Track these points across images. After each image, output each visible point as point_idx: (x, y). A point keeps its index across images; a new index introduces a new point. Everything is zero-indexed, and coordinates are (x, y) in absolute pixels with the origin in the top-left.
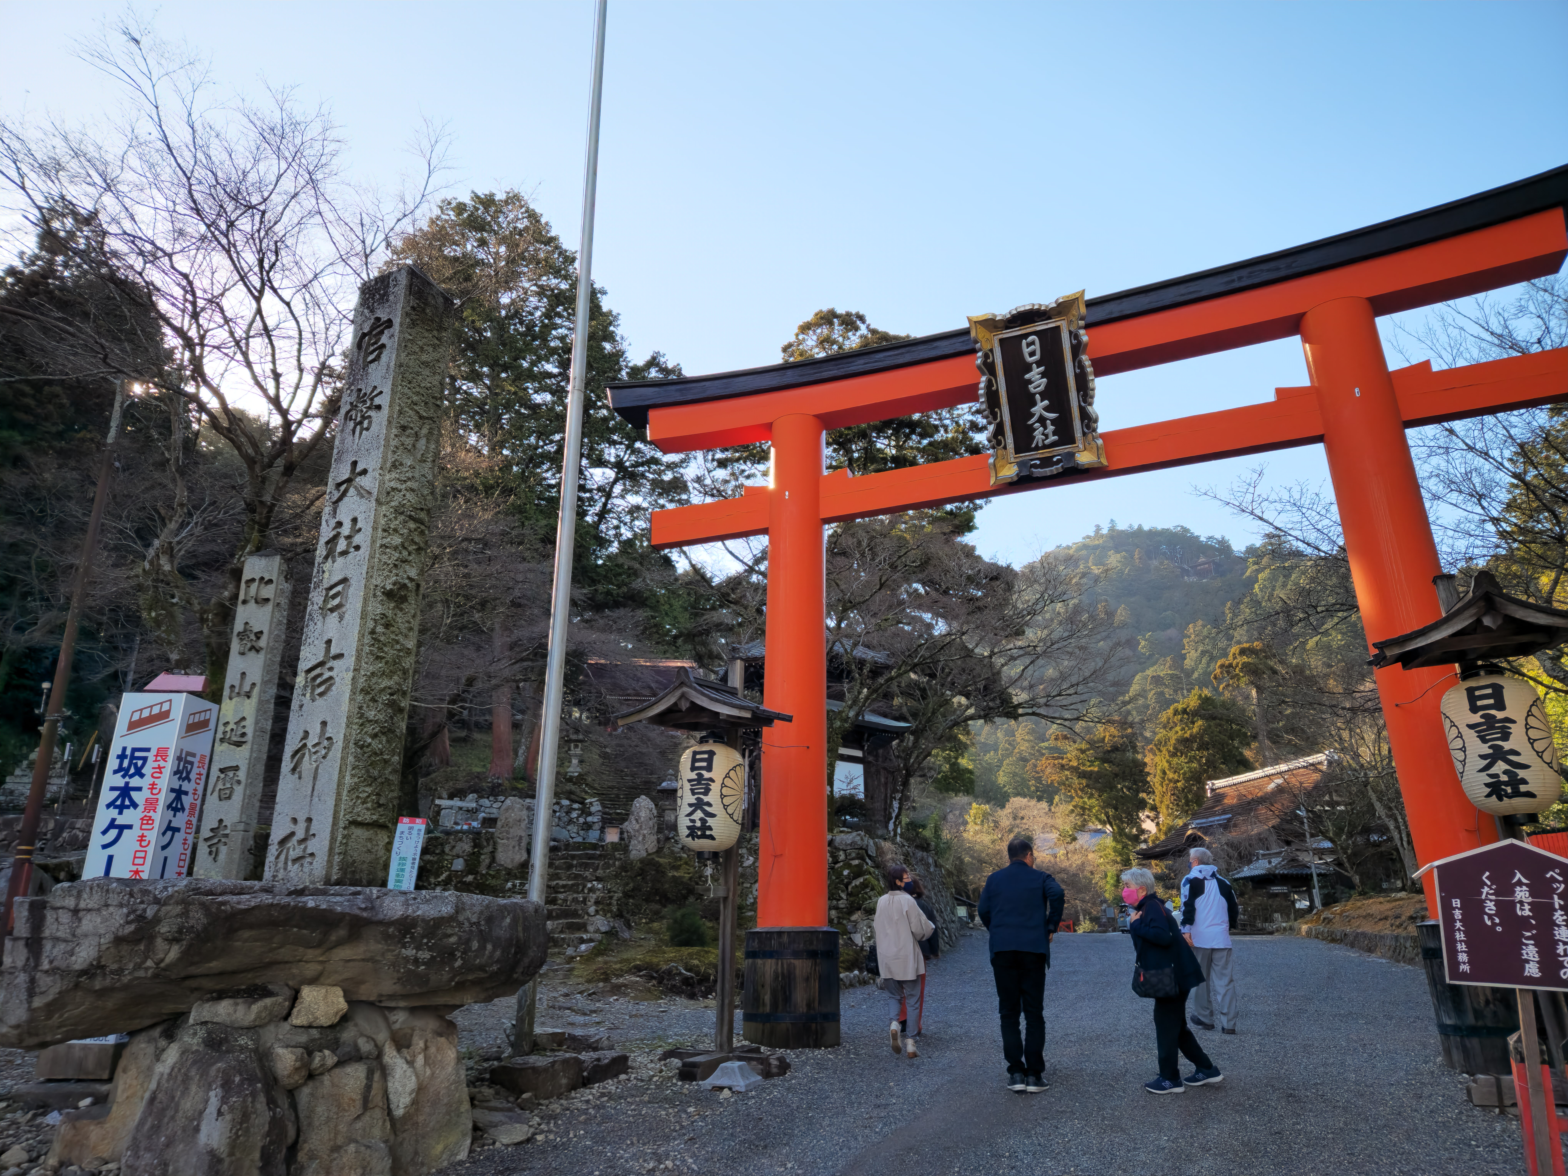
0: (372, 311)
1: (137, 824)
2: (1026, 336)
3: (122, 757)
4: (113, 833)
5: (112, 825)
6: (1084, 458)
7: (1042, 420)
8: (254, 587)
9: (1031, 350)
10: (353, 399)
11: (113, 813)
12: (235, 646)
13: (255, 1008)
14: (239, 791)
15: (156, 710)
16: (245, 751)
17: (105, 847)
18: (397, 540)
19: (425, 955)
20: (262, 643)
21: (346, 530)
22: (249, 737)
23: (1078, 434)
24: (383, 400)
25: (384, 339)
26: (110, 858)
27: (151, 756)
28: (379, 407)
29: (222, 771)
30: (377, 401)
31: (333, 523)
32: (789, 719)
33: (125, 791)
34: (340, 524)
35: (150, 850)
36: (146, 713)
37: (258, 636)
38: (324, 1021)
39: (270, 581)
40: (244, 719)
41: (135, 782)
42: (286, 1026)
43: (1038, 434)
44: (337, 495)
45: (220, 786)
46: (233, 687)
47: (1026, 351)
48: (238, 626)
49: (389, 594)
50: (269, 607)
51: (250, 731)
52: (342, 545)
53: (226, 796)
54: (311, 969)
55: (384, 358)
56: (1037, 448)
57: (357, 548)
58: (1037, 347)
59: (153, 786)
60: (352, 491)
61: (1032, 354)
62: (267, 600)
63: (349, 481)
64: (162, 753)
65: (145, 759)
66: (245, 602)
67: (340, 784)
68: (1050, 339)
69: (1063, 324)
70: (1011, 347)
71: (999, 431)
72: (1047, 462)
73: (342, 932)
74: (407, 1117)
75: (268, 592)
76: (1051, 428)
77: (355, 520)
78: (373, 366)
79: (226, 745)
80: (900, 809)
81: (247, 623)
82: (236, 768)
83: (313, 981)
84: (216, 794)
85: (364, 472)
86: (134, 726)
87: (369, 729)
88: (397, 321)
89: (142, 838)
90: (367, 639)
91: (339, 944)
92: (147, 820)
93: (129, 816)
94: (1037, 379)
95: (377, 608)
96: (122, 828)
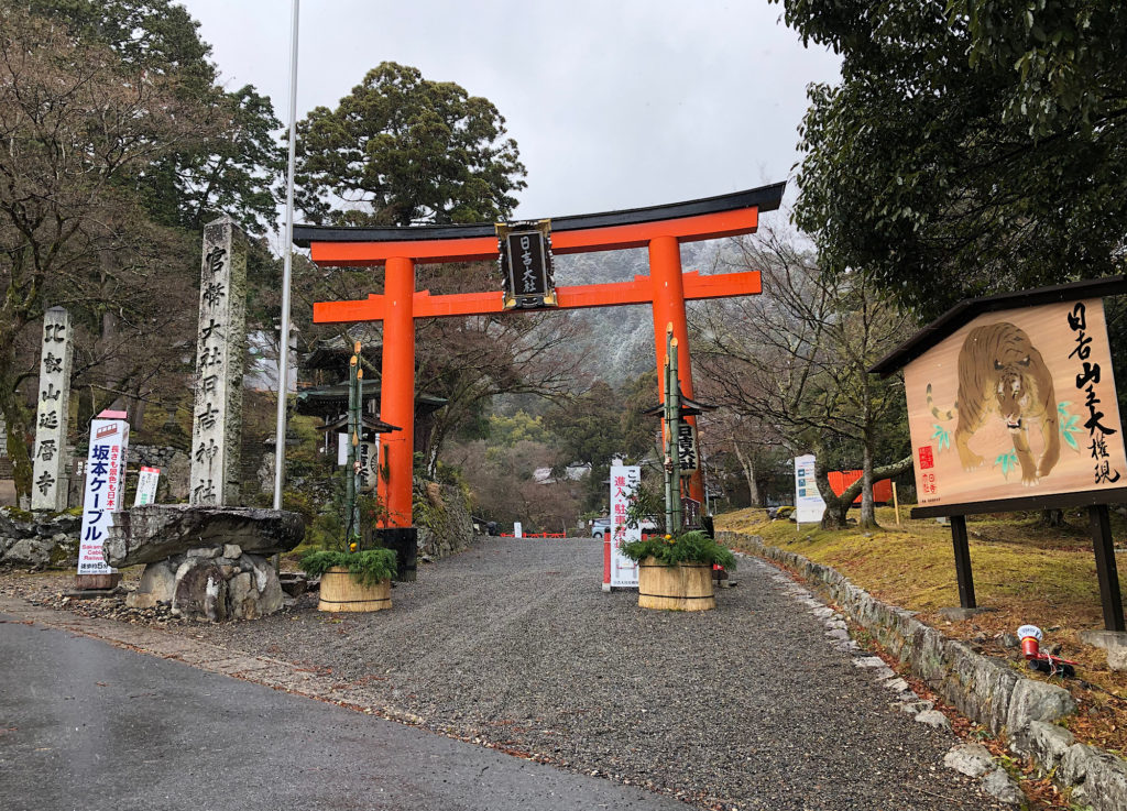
0: (213, 243)
1: (108, 480)
2: (523, 236)
3: (96, 450)
4: (96, 485)
5: (95, 480)
6: (548, 301)
7: (529, 279)
8: (52, 331)
9: (525, 243)
10: (207, 287)
11: (96, 475)
12: (43, 366)
13: (214, 551)
14: (56, 454)
15: (109, 428)
16: (57, 431)
17: (93, 490)
18: (235, 358)
19: (271, 533)
20: (62, 365)
21: (212, 353)
22: (59, 423)
23: (546, 288)
24: (226, 291)
25: (222, 260)
26: (97, 495)
27: (110, 449)
28: (223, 294)
29: (43, 443)
30: (222, 291)
31: (203, 348)
32: (400, 429)
33: (100, 465)
34: (207, 349)
35: (116, 492)
36: (105, 430)
37: (59, 361)
38: (235, 557)
39: (63, 328)
40: (54, 412)
41: (104, 461)
42: (223, 558)
43: (527, 286)
44: (204, 335)
45: (43, 452)
46: (44, 393)
47: (523, 244)
48: (44, 356)
49: (234, 383)
50: (64, 344)
51: (59, 419)
52: (210, 360)
53: (47, 457)
54: (229, 538)
55: (223, 269)
56: (526, 293)
57: (219, 362)
58: (528, 242)
59: (113, 463)
60: (212, 334)
61: (526, 245)
62: (62, 339)
63: (210, 329)
64: (115, 449)
65: (107, 451)
66: (47, 340)
67: (224, 467)
68: (535, 239)
69: (541, 232)
70: (515, 241)
71: (508, 282)
72: (530, 301)
73: (242, 524)
74: (265, 589)
75: (62, 334)
76: (533, 284)
77: (216, 349)
78: (218, 272)
79: (44, 428)
80: (436, 456)
81: (50, 354)
82: (53, 441)
83: (230, 543)
84: (41, 457)
85: (218, 325)
86: (99, 435)
87: (232, 443)
88: (228, 251)
89: (111, 487)
90: (228, 404)
91: (241, 528)
92: (112, 479)
93: (102, 477)
94: (527, 259)
95: (230, 390)
96: (101, 482)
